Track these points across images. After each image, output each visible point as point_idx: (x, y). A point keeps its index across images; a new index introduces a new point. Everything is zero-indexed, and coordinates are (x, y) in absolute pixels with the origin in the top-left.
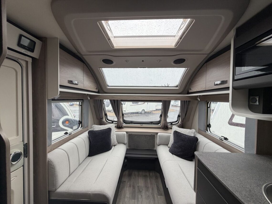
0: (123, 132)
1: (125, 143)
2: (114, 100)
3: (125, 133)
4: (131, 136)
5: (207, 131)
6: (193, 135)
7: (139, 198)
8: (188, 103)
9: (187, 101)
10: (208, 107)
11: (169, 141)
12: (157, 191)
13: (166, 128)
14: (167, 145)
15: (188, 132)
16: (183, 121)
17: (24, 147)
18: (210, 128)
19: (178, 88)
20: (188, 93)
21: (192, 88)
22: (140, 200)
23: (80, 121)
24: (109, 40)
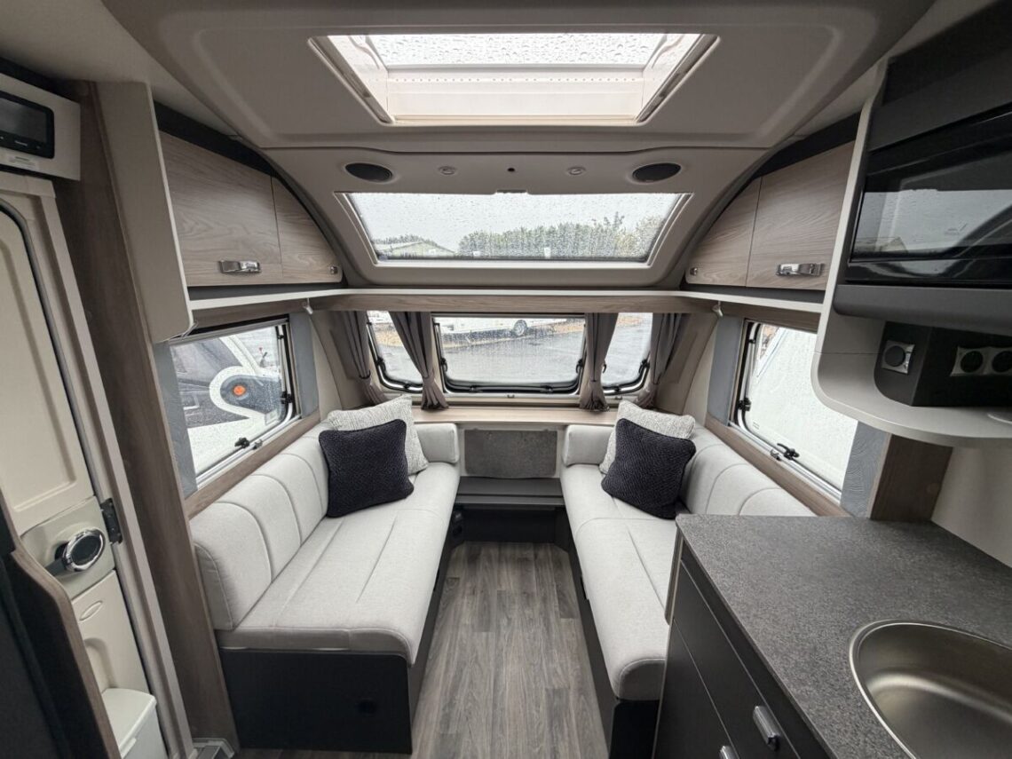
0: (445, 425)
1: (453, 462)
2: (406, 313)
3: (453, 427)
4: (473, 436)
5: (737, 422)
6: (684, 436)
7: (502, 628)
8: (681, 321)
9: (676, 315)
10: (748, 341)
11: (605, 452)
12: (557, 604)
13: (596, 405)
14: (598, 465)
15: (668, 424)
16: (657, 384)
17: (103, 514)
18: (747, 413)
19: (649, 265)
20: (684, 286)
21: (699, 270)
22: (503, 631)
23: (285, 394)
24: (367, 99)
